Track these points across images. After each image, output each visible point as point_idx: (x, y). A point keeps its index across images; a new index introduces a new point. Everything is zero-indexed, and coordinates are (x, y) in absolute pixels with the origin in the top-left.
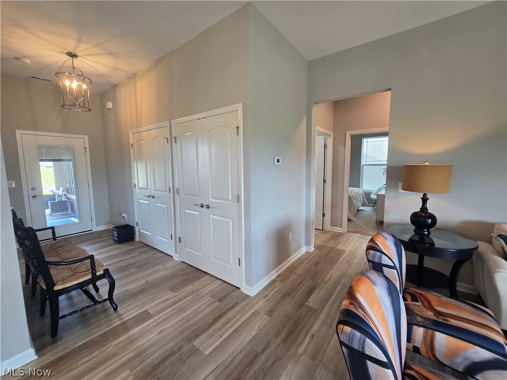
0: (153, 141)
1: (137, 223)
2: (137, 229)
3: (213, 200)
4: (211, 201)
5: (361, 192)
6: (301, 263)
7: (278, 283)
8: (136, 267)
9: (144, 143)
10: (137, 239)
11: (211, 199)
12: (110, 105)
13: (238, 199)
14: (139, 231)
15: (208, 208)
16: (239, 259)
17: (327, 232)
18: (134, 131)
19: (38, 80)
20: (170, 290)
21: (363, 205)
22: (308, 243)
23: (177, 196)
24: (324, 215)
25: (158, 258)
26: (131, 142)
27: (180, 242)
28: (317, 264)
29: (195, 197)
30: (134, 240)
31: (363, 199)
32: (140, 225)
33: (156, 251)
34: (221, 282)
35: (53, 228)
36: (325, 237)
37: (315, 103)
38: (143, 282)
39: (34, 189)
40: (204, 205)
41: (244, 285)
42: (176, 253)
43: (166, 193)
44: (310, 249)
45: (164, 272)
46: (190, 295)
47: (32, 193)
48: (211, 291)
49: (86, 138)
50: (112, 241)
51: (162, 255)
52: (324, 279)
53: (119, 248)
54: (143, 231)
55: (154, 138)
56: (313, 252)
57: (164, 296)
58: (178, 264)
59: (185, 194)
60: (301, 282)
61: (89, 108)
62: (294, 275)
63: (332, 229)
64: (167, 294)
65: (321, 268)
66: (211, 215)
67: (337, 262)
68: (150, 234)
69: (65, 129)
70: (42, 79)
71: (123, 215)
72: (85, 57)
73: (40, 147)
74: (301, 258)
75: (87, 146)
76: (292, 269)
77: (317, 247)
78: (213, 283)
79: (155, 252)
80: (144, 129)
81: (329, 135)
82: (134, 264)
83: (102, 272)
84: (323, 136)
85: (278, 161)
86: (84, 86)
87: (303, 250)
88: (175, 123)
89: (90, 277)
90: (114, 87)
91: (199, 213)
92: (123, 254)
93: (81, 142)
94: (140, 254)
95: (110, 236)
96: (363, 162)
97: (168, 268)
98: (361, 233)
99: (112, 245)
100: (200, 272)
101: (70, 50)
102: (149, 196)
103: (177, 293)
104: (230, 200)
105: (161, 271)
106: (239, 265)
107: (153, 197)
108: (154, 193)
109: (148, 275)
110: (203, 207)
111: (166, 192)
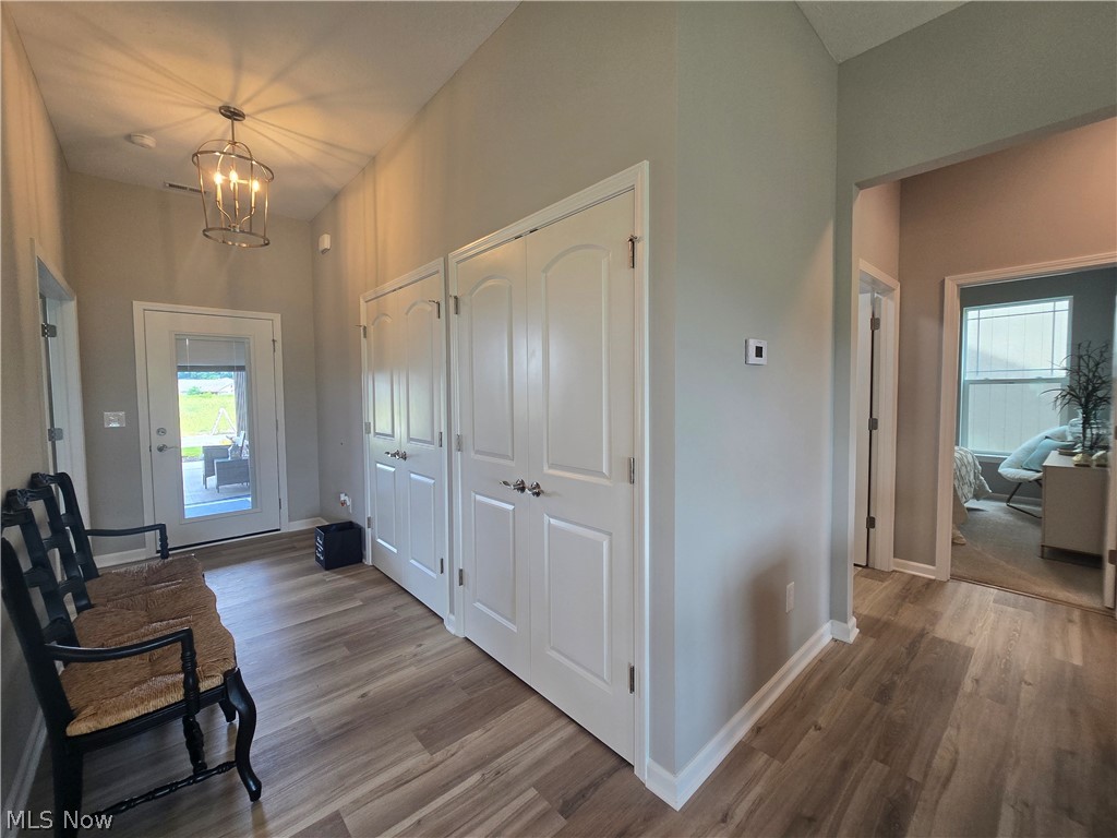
0: (407, 314)
1: (369, 519)
2: (369, 532)
3: (552, 472)
4: (547, 474)
5: (971, 460)
6: (827, 680)
7: (761, 760)
8: (349, 645)
9: (389, 320)
10: (369, 561)
11: (546, 468)
12: (326, 242)
13: (632, 472)
14: (374, 541)
15: (538, 494)
16: (632, 670)
17: (882, 575)
18: (370, 294)
19: (182, 192)
20: (421, 739)
21: (977, 497)
22: (837, 614)
23: (458, 456)
24: (871, 523)
25: (408, 621)
26: (363, 322)
27: (461, 584)
28: (884, 694)
29: (502, 461)
30: (361, 561)
31: (976, 477)
32: (376, 524)
33: (407, 599)
34: (571, 729)
35: (162, 528)
36: (881, 591)
37: (861, 186)
38: (351, 699)
39: (161, 431)
40: (527, 484)
41: (648, 760)
42: (452, 611)
43: (431, 447)
44: (848, 633)
45: (413, 669)
46: (477, 768)
47: (157, 441)
48: (539, 763)
49: (277, 318)
50: (313, 562)
51: (419, 611)
52: (929, 765)
53: (323, 582)
54: (381, 543)
55: (410, 309)
56: (857, 644)
57: (401, 760)
58: (456, 645)
59: (477, 452)
60: (845, 766)
61: (264, 237)
62: (812, 732)
63: (897, 565)
64: (410, 755)
65: (903, 711)
66: (546, 517)
67: (955, 691)
68: (395, 551)
69: (235, 298)
70: (191, 189)
71: (343, 497)
72: (259, 116)
73: (179, 339)
74: (821, 661)
75: (278, 337)
76: (798, 704)
77: (869, 627)
78: (547, 731)
79: (404, 599)
80: (388, 286)
81: (888, 290)
82: (346, 634)
83: (217, 681)
84: (869, 295)
85: (759, 352)
86: (256, 186)
87: (825, 634)
88: (458, 259)
89: (177, 696)
90: (335, 197)
91: (511, 507)
92: (329, 599)
93: (265, 328)
94: (368, 602)
95: (310, 547)
96: (967, 376)
97: (427, 658)
98: (1001, 586)
99: (310, 571)
100: (509, 681)
101: (225, 99)
102: (394, 455)
103: (438, 756)
104: (601, 474)
105: (402, 668)
106: (632, 689)
107: (404, 457)
108: (407, 448)
109: (372, 675)
110: (522, 489)
111: (431, 443)
